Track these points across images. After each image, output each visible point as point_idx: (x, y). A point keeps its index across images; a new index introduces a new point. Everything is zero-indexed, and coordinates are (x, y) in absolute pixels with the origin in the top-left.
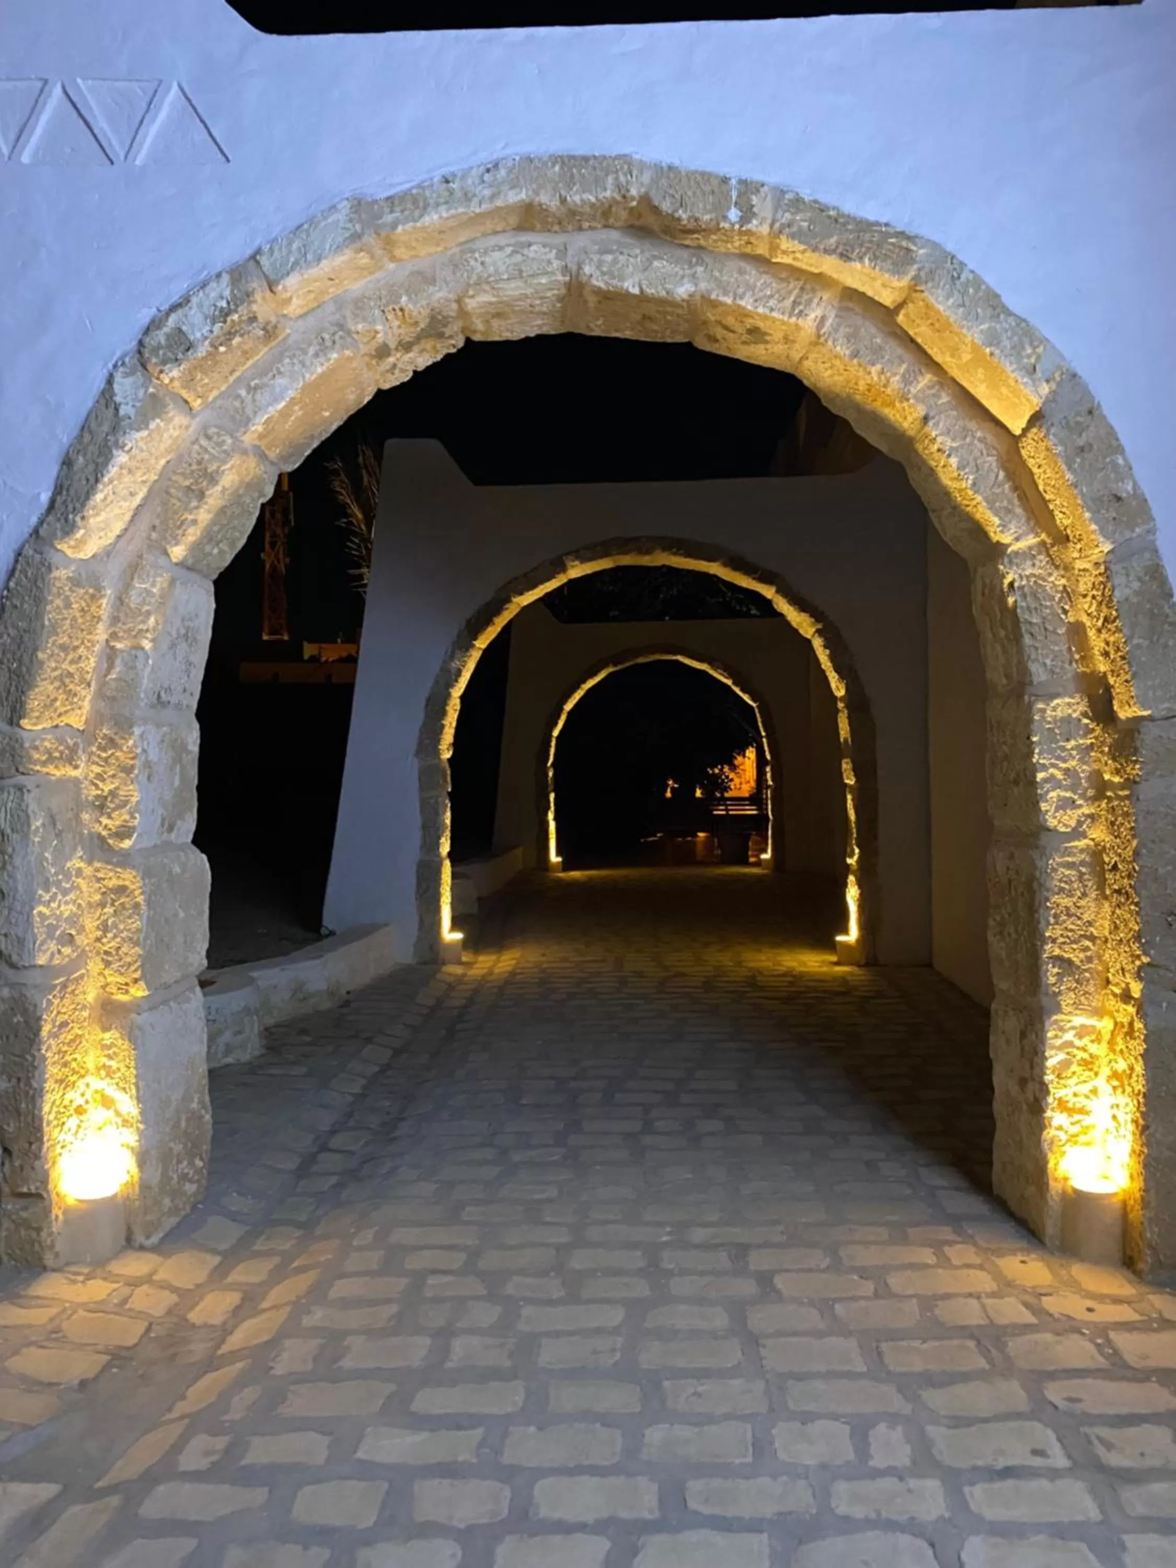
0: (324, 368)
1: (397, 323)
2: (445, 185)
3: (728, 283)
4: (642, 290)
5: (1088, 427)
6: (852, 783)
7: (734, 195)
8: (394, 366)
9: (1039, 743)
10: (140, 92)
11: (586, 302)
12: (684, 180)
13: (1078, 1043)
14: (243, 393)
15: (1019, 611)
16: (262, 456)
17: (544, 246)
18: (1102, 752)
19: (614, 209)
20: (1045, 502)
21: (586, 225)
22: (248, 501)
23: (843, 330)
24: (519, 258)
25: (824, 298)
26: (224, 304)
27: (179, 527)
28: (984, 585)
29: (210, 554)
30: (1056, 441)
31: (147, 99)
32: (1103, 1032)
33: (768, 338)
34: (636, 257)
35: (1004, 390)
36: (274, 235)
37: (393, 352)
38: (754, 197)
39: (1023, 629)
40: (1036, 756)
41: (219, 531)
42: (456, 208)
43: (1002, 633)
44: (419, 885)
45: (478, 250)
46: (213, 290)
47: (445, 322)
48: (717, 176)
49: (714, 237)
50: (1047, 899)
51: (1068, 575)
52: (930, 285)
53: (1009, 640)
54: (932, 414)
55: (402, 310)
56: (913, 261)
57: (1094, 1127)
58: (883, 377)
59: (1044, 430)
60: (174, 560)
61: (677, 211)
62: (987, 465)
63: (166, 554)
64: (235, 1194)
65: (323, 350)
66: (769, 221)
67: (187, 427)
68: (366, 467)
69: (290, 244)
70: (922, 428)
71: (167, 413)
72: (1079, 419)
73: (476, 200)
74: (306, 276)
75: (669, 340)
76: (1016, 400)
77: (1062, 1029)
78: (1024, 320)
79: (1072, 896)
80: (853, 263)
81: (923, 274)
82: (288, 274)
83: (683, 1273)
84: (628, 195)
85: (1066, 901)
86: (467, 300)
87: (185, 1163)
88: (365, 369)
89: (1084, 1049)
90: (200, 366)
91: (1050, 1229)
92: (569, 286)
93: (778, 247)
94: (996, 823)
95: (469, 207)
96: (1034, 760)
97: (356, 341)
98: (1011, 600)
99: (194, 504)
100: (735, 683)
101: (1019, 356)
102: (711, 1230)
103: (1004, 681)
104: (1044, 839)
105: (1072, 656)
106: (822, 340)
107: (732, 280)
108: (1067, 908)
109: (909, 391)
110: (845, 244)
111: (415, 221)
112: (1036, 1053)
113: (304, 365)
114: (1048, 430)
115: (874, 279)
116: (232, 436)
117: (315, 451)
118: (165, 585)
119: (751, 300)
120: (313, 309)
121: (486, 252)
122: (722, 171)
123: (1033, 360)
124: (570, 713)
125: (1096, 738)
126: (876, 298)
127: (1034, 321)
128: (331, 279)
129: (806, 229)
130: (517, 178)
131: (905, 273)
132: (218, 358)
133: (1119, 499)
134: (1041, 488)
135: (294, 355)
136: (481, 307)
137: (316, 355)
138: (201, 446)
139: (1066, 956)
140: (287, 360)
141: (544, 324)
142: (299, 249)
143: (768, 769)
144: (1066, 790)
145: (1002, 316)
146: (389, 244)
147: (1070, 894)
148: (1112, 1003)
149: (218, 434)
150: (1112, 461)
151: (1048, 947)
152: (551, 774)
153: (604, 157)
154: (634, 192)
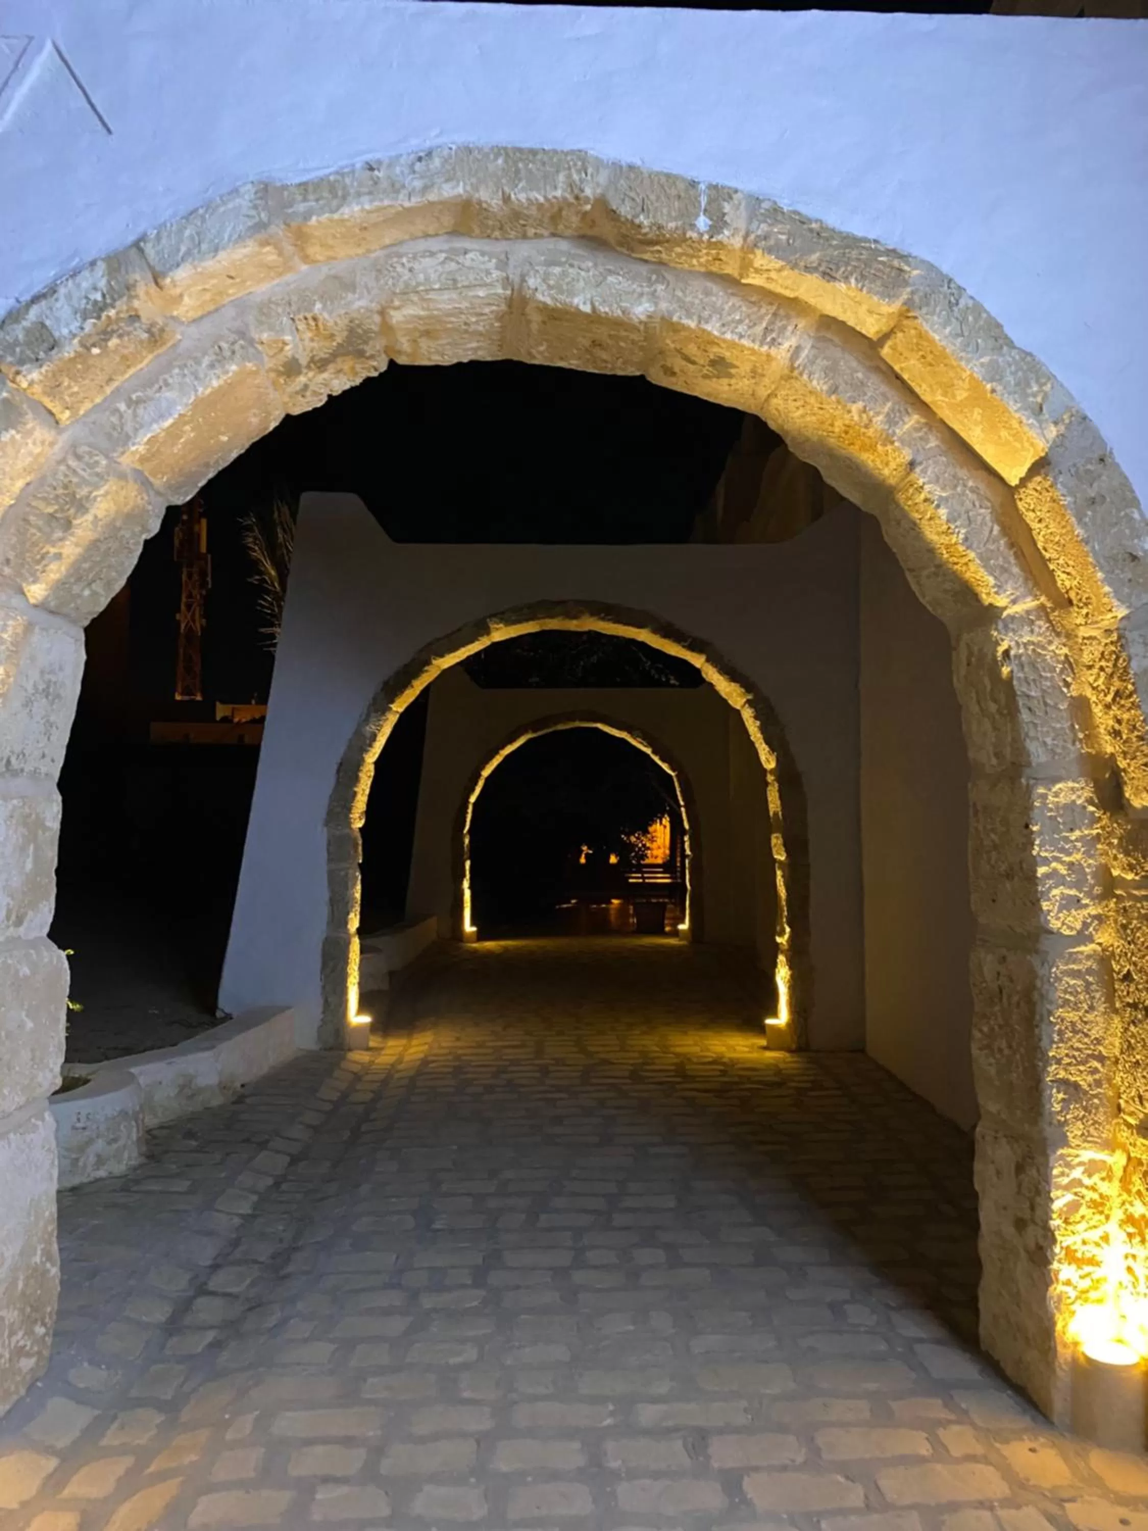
0: (221, 382)
1: (309, 335)
2: (369, 173)
3: (693, 304)
4: (594, 308)
5: (1100, 476)
6: (783, 858)
7: (704, 201)
8: (306, 387)
9: (1040, 833)
10: (7, 51)
11: (529, 322)
12: (647, 182)
13: (1087, 1181)
14: (122, 407)
15: (1015, 682)
16: (145, 483)
17: (483, 254)
18: (1110, 844)
19: (564, 213)
20: (1044, 562)
21: (531, 232)
22: (127, 536)
23: (821, 363)
24: (453, 266)
25: (800, 326)
26: (98, 297)
27: (38, 562)
28: (971, 654)
29: (80, 596)
30: (1065, 491)
31: (14, 58)
32: (1115, 1168)
33: (733, 371)
34: (588, 271)
35: (1004, 433)
36: (163, 220)
37: (305, 371)
38: (726, 204)
39: (1020, 703)
40: (1037, 848)
41: (91, 569)
42: (381, 200)
43: (993, 707)
44: (324, 965)
45: (406, 254)
46: (85, 281)
47: (366, 337)
48: (684, 180)
49: (678, 250)
50: (1050, 1013)
51: (1069, 643)
52: (924, 310)
53: (1001, 714)
54: (919, 459)
55: (315, 319)
56: (906, 283)
57: (1105, 1279)
58: (864, 416)
59: (1050, 478)
60: (32, 601)
61: (637, 216)
62: (979, 518)
63: (23, 593)
64: (86, 1364)
65: (220, 360)
66: (742, 233)
67: (52, 444)
68: (281, 523)
69: (180, 231)
70: (908, 474)
71: (25, 424)
72: (1089, 467)
73: (404, 192)
74: (199, 270)
75: (620, 373)
76: (1018, 445)
77: (1069, 1165)
78: (1030, 354)
79: (1078, 1010)
80: (837, 284)
81: (916, 298)
82: (178, 265)
83: (632, 1475)
84: (582, 195)
85: (1072, 1016)
86: (392, 313)
87: (21, 1334)
88: (271, 390)
89: (1093, 1189)
90: (67, 368)
91: (1059, 1404)
92: (510, 302)
93: (751, 264)
94: (982, 920)
95: (397, 199)
96: (1034, 853)
97: (259, 352)
98: (1005, 670)
99: (59, 534)
100: (654, 752)
101: (1025, 396)
102: (661, 1407)
103: (994, 761)
104: (1045, 943)
105: (1075, 735)
106: (796, 373)
107: (697, 301)
108: (1073, 1024)
109: (894, 433)
110: (829, 262)
111: (332, 212)
112: (1038, 1192)
113: (197, 378)
114: (1055, 478)
115: (859, 303)
116: (107, 457)
117: (211, 482)
118: (20, 630)
119: (718, 325)
120: (210, 313)
121: (414, 258)
122: (691, 174)
123: (1039, 399)
124: (487, 779)
125: (1103, 828)
126: (858, 328)
127: (1041, 357)
128: (231, 277)
129: (784, 242)
130: (454, 169)
131: (896, 296)
132: (91, 362)
133: (1134, 558)
134: (1040, 545)
135: (185, 366)
136: (408, 322)
137: (212, 366)
138: (68, 467)
139: (1073, 1079)
140: (176, 371)
141: (478, 348)
142: (191, 238)
143: (686, 838)
144: (1070, 888)
145: (1005, 348)
146: (301, 238)
147: (1076, 1008)
148: (1124, 1135)
149: (91, 454)
150: (1126, 515)
151: (1052, 1068)
152: (467, 841)
153: (555, 152)
154: (588, 192)
